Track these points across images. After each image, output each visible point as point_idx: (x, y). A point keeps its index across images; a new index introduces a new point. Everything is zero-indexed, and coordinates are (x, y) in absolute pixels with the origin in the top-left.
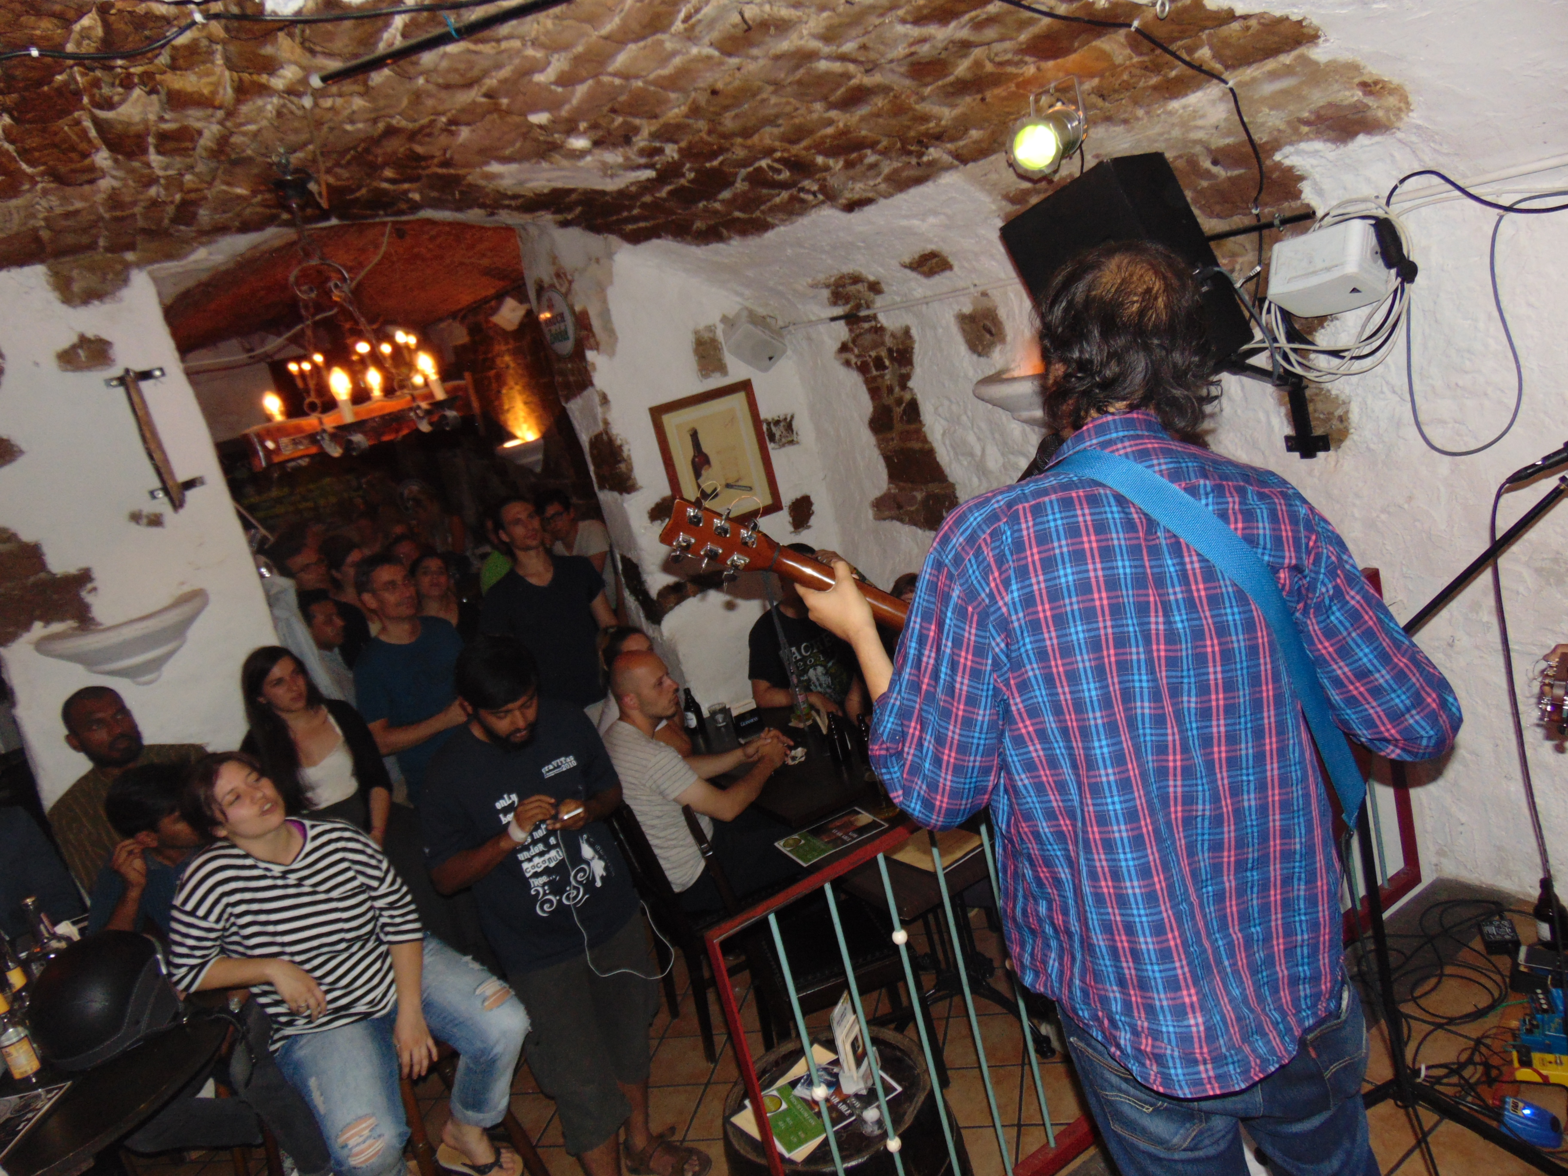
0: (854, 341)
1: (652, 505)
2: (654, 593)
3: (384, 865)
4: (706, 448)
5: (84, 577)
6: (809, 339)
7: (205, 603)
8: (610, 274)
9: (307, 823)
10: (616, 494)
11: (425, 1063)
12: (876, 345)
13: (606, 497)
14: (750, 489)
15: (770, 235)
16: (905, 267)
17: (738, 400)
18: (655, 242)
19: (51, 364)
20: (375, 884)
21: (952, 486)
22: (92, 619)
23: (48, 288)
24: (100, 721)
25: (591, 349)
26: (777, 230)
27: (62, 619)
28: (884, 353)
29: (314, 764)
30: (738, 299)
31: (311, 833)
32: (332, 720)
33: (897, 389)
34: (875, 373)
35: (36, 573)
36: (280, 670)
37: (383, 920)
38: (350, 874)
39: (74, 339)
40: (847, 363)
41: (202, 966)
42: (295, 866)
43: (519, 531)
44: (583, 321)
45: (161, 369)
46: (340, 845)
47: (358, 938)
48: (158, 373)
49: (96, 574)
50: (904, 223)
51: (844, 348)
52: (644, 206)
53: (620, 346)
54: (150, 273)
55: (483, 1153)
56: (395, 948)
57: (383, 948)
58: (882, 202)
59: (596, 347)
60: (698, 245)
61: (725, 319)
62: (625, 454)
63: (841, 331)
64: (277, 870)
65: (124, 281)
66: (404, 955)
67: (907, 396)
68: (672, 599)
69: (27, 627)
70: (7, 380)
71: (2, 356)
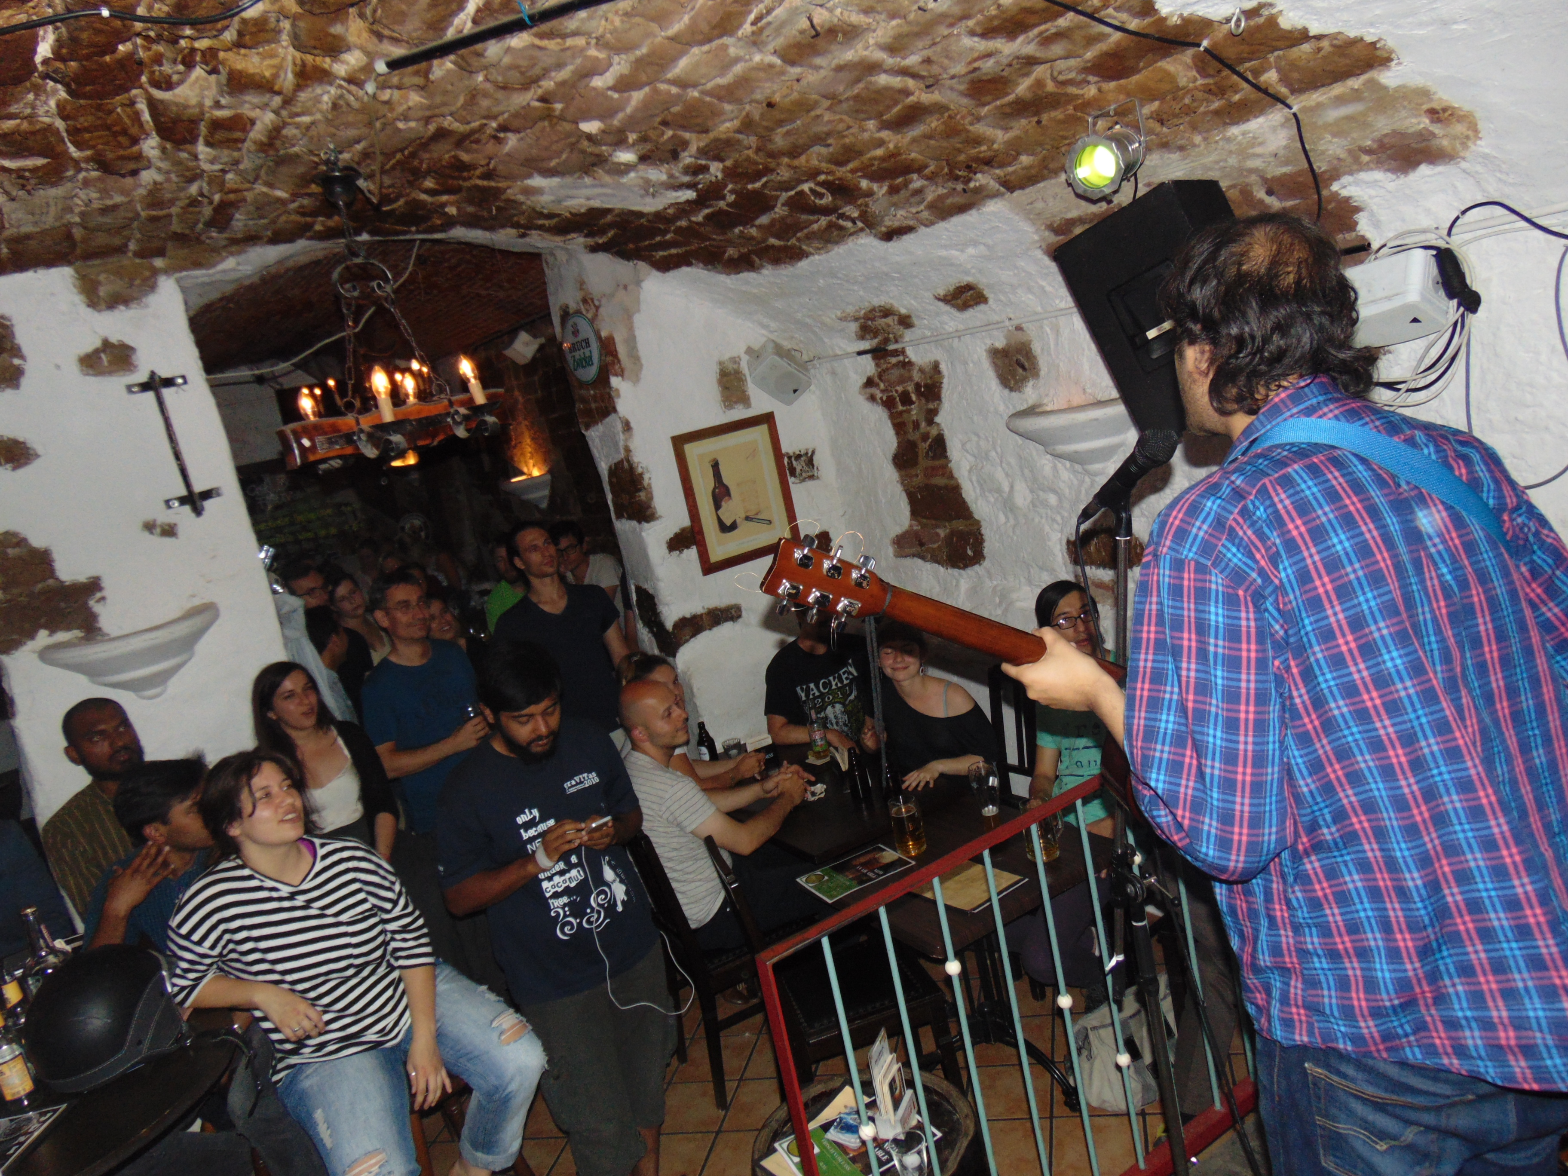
0: (880, 376)
1: (672, 535)
2: (669, 625)
3: (397, 887)
4: (726, 481)
5: (93, 586)
6: (834, 373)
7: (216, 616)
8: (637, 301)
9: (317, 841)
10: (634, 523)
12: (902, 380)
13: (623, 526)
14: (770, 522)
15: (803, 264)
16: (939, 299)
17: (760, 433)
18: (685, 270)
19: (72, 368)
20: (388, 906)
21: (978, 523)
22: (99, 629)
23: (75, 291)
24: (102, 733)
25: (616, 375)
26: (811, 258)
27: (68, 628)
28: (910, 388)
29: (321, 786)
30: (764, 332)
31: (321, 852)
32: (340, 741)
33: (923, 424)
34: (900, 408)
35: (44, 579)
37: (394, 945)
38: (361, 896)
39: (98, 344)
40: (872, 398)
41: (193, 988)
42: (305, 886)
43: (535, 558)
44: (608, 347)
45: (183, 377)
46: (351, 865)
47: (367, 964)
48: (180, 381)
49: (105, 583)
50: (943, 253)
51: (869, 383)
52: (679, 231)
53: (645, 373)
54: (178, 281)
56: (408, 972)
57: (395, 974)
58: (923, 230)
59: (621, 374)
60: (728, 274)
61: (749, 351)
62: (646, 482)
63: (868, 366)
64: (286, 889)
65: (151, 286)
66: (420, 980)
67: (934, 432)
68: (688, 631)
69: (32, 636)
70: (25, 381)
71: (22, 357)
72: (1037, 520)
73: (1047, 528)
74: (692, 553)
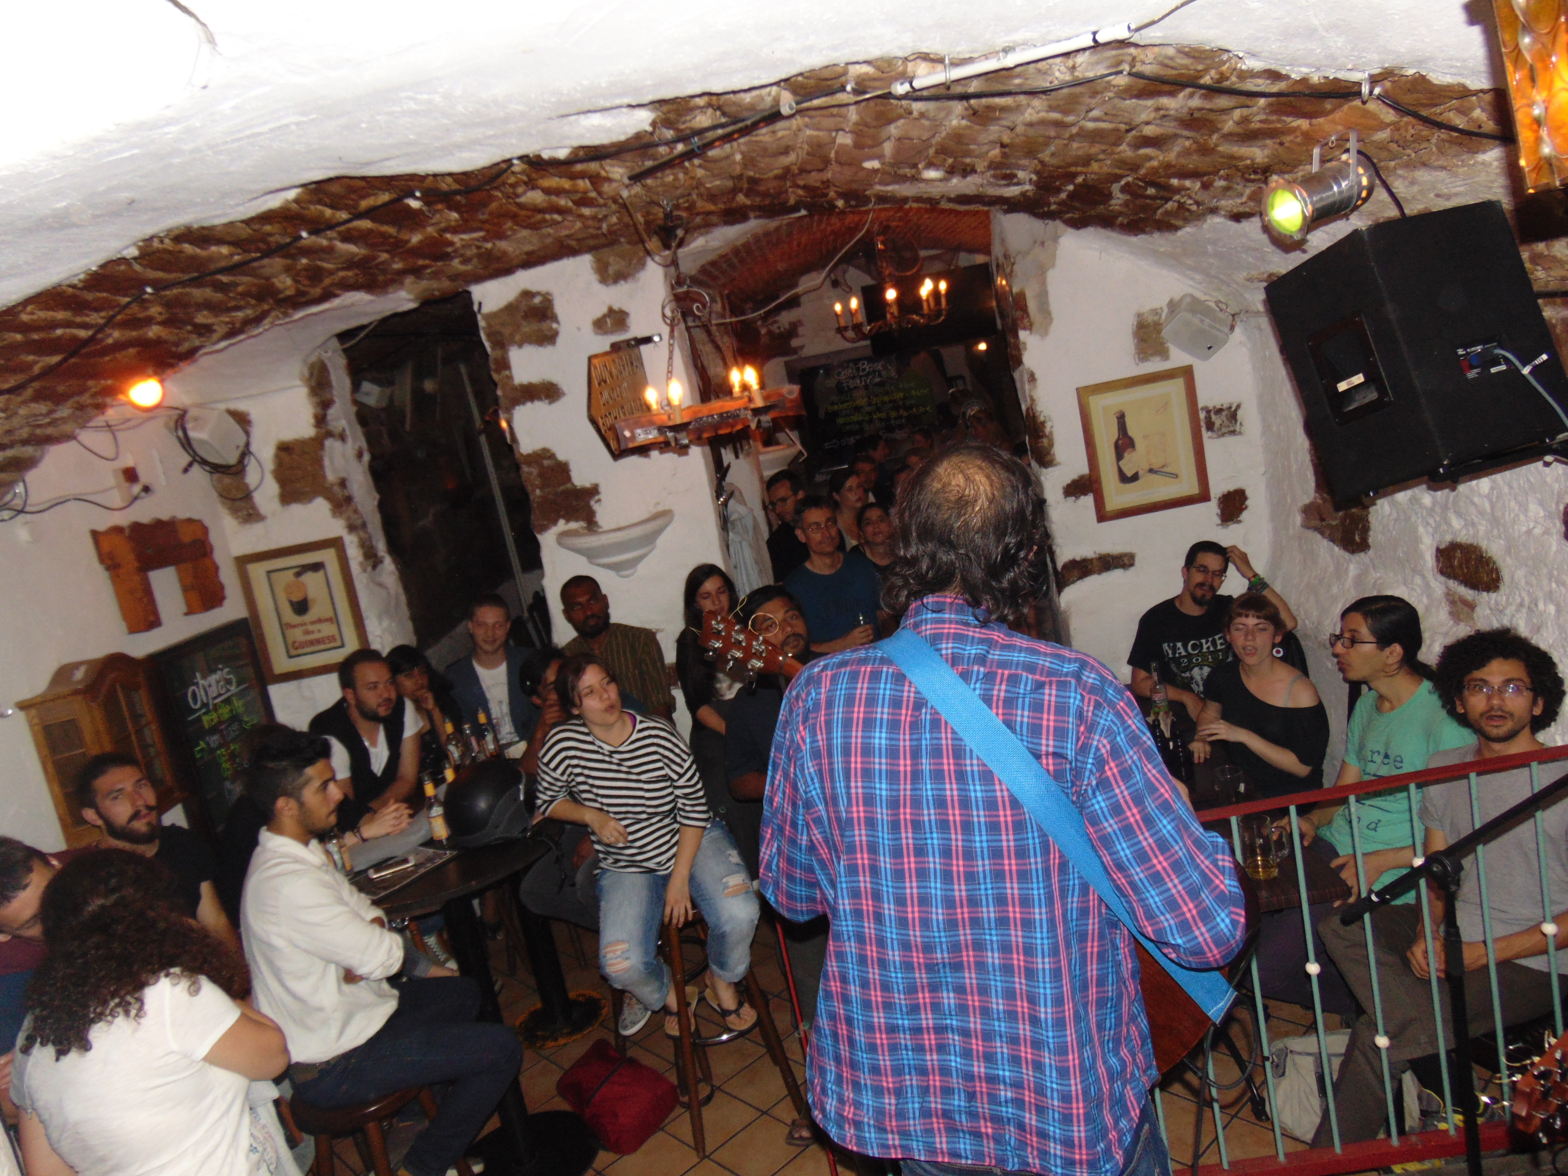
1: (1069, 482)
3: (686, 765)
4: (1131, 432)
5: (593, 491)
7: (671, 520)
8: (1054, 257)
9: (639, 718)
10: (1040, 466)
11: (682, 919)
14: (1177, 476)
17: (1177, 386)
18: (1091, 230)
19: (588, 328)
20: (675, 777)
22: (596, 523)
23: (592, 271)
24: (579, 604)
25: (1025, 329)
27: (577, 520)
31: (639, 726)
35: (564, 483)
36: (710, 585)
37: (679, 805)
38: (660, 765)
39: (605, 310)
41: (551, 802)
42: (621, 749)
44: (1020, 302)
45: (660, 335)
46: (655, 741)
47: (657, 814)
48: (656, 339)
49: (602, 489)
53: (1054, 327)
54: (661, 259)
55: (728, 1000)
56: (683, 828)
57: (676, 826)
59: (1030, 327)
61: (1171, 303)
62: (1048, 431)
64: (607, 748)
65: (642, 265)
66: (690, 836)
68: (1076, 573)
69: (555, 522)
70: (560, 340)
71: (558, 322)
72: (1413, 519)
73: (1421, 529)
74: (1088, 501)
